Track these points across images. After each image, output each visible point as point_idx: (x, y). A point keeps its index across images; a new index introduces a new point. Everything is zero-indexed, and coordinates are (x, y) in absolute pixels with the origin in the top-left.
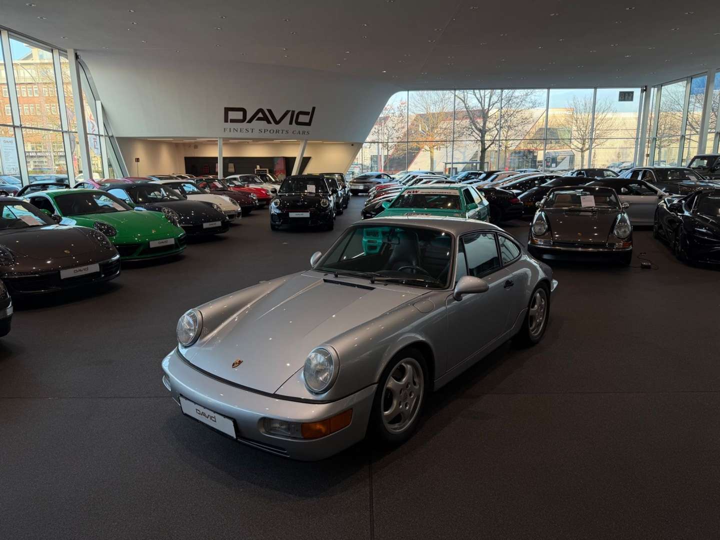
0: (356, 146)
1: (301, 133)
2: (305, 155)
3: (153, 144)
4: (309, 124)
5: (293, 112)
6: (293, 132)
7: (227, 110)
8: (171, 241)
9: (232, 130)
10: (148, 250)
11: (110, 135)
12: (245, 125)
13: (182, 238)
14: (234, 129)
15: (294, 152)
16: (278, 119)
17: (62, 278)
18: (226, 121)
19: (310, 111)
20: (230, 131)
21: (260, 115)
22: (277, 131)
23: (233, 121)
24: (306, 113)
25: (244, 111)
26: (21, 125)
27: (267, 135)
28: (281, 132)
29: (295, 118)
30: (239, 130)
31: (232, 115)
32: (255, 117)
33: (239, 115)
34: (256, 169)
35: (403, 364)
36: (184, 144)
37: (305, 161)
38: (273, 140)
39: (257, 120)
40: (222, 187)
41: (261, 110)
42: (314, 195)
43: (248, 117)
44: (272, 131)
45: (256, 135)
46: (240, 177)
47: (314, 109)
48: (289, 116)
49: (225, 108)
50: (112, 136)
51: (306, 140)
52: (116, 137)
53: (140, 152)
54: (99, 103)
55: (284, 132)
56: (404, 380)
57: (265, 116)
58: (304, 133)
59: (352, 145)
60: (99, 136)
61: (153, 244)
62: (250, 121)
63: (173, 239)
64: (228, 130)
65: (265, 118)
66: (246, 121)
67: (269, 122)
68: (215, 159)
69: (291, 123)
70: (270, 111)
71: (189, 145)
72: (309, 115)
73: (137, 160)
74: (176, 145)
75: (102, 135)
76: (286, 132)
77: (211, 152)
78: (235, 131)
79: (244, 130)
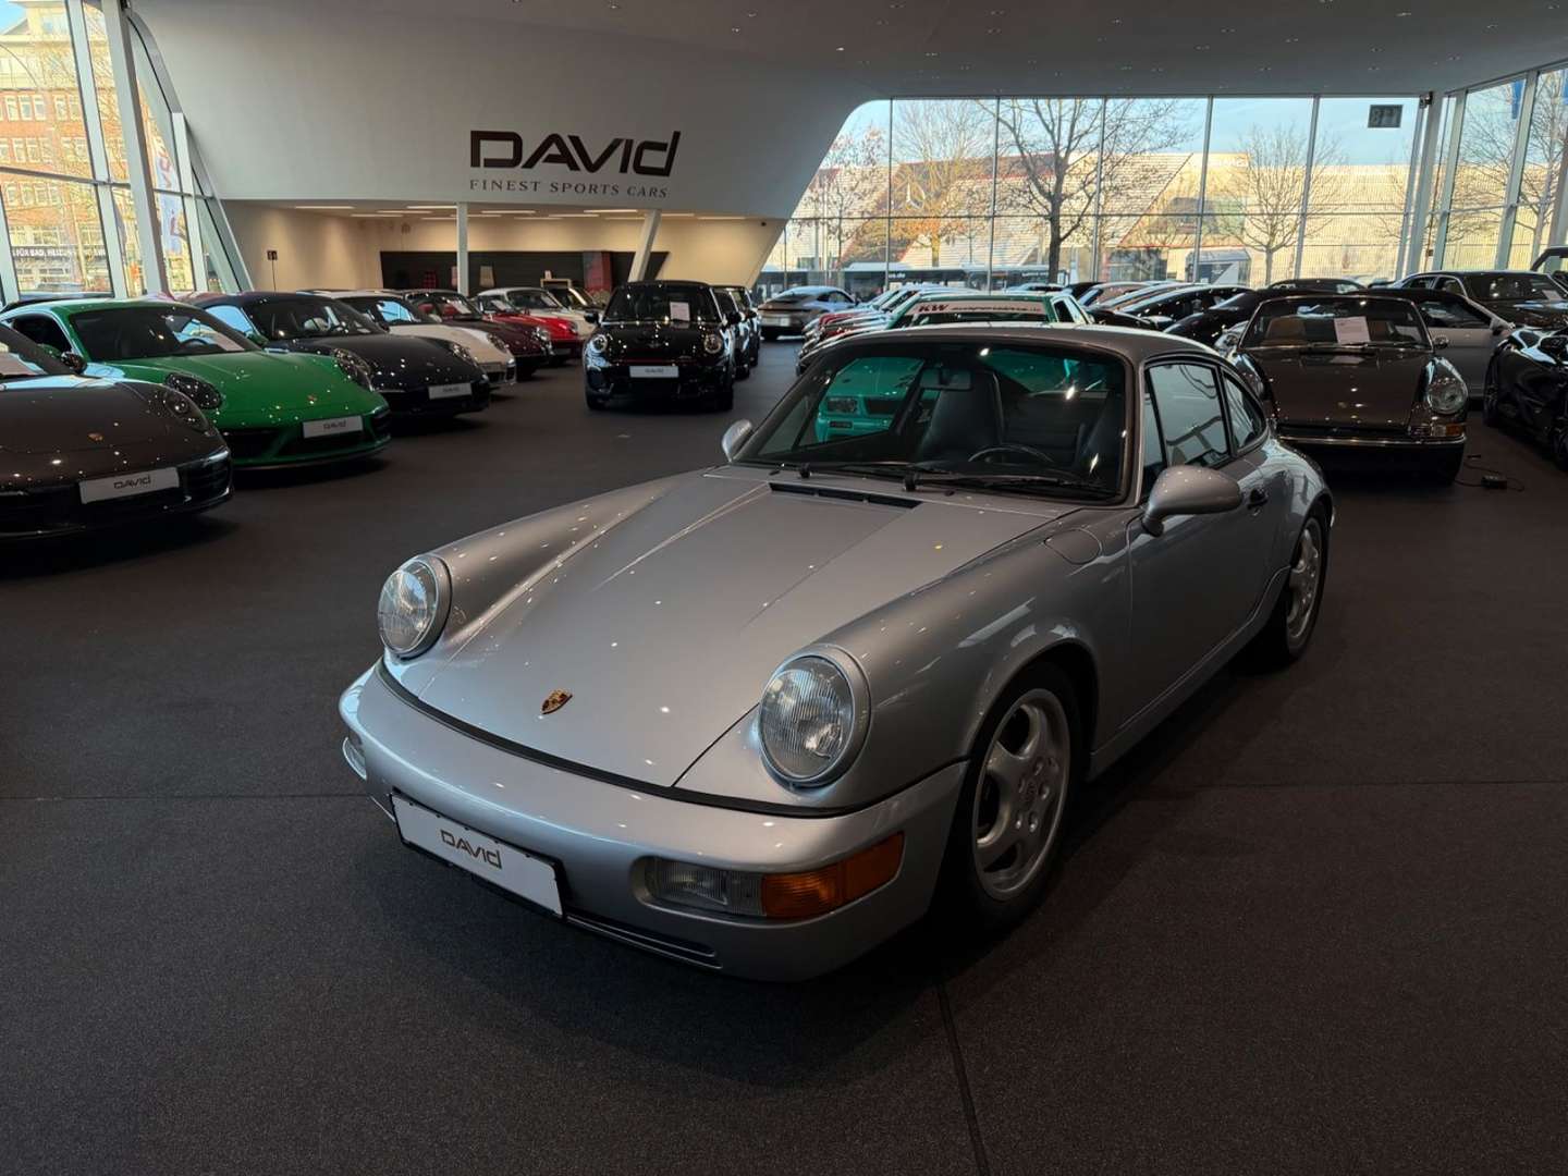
0: (771, 226)
1: (647, 193)
2: (655, 248)
3: (307, 218)
4: (665, 172)
5: (629, 143)
6: (629, 192)
7: (478, 137)
8: (355, 424)
9: (489, 185)
10: (300, 443)
11: (208, 194)
12: (518, 173)
13: (380, 416)
14: (494, 182)
15: (632, 240)
16: (594, 159)
17: (85, 500)
18: (475, 162)
19: (669, 141)
20: (485, 188)
21: (554, 150)
22: (593, 189)
23: (490, 163)
24: (660, 147)
25: (516, 140)
27: (569, 197)
28: (600, 190)
29: (633, 157)
30: (505, 185)
31: (489, 149)
32: (543, 153)
33: (505, 150)
34: (542, 280)
35: (1024, 707)
36: (379, 222)
37: (657, 260)
38: (581, 209)
39: (546, 161)
40: (468, 311)
41: (554, 139)
42: (687, 326)
43: (526, 155)
44: (580, 188)
45: (544, 196)
46: (508, 294)
47: (677, 136)
48: (619, 152)
49: (473, 133)
50: (213, 198)
51: (660, 210)
52: (222, 201)
53: (278, 237)
54: (178, 118)
55: (609, 190)
56: (1028, 749)
57: (564, 151)
58: (653, 192)
59: (764, 224)
60: (183, 196)
61: (312, 430)
62: (530, 164)
63: (359, 419)
64: (481, 184)
65: (564, 157)
66: (521, 165)
67: (574, 167)
68: (451, 257)
69: (624, 169)
70: (575, 140)
71: (390, 223)
72: (665, 150)
73: (273, 255)
74: (361, 222)
75: (189, 195)
76: (613, 188)
77: (442, 240)
78: (496, 187)
79: (517, 186)
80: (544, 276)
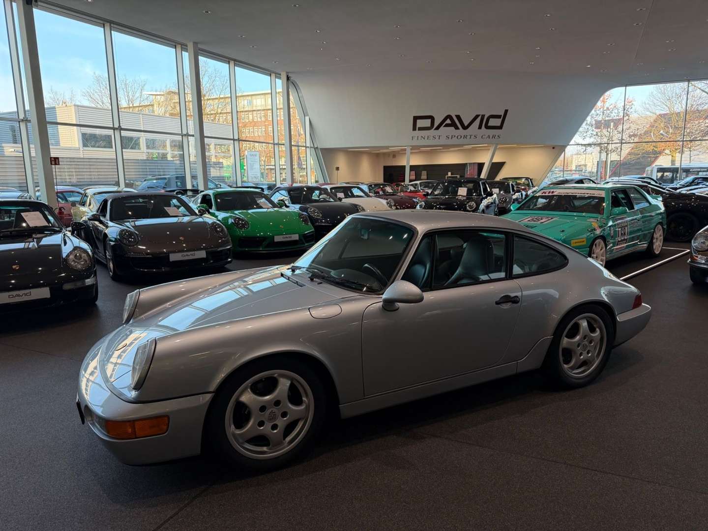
0: (559, 149)
1: (491, 137)
2: (495, 160)
3: (354, 154)
4: (500, 127)
5: (483, 116)
6: (482, 137)
7: (416, 119)
8: (296, 237)
9: (420, 138)
10: (273, 244)
11: (316, 146)
12: (432, 132)
13: (308, 234)
14: (422, 137)
15: (485, 158)
16: (466, 124)
17: (171, 260)
18: (414, 129)
19: (502, 114)
20: (418, 139)
21: (448, 121)
22: (465, 137)
23: (421, 129)
24: (498, 117)
25: (432, 118)
26: (239, 138)
27: (455, 141)
28: (469, 137)
29: (484, 122)
30: (426, 138)
31: (420, 123)
32: (443, 123)
33: (427, 123)
36: (384, 154)
37: (496, 167)
38: (462, 145)
39: (444, 126)
40: (392, 191)
41: (449, 117)
43: (436, 124)
44: (459, 137)
45: (443, 141)
46: (420, 183)
47: (506, 111)
48: (478, 120)
49: (414, 117)
50: (317, 148)
51: (497, 144)
52: (321, 149)
53: (341, 162)
54: (307, 118)
55: (473, 137)
57: (453, 122)
58: (494, 137)
59: (553, 148)
60: (306, 147)
61: (278, 239)
62: (438, 128)
63: (297, 235)
64: (416, 138)
65: (453, 124)
66: (434, 129)
67: (457, 128)
69: (480, 127)
70: (458, 117)
72: (500, 118)
73: (338, 169)
74: (375, 154)
75: (308, 147)
76: (475, 136)
78: (422, 138)
79: (432, 138)
80: (448, 175)
